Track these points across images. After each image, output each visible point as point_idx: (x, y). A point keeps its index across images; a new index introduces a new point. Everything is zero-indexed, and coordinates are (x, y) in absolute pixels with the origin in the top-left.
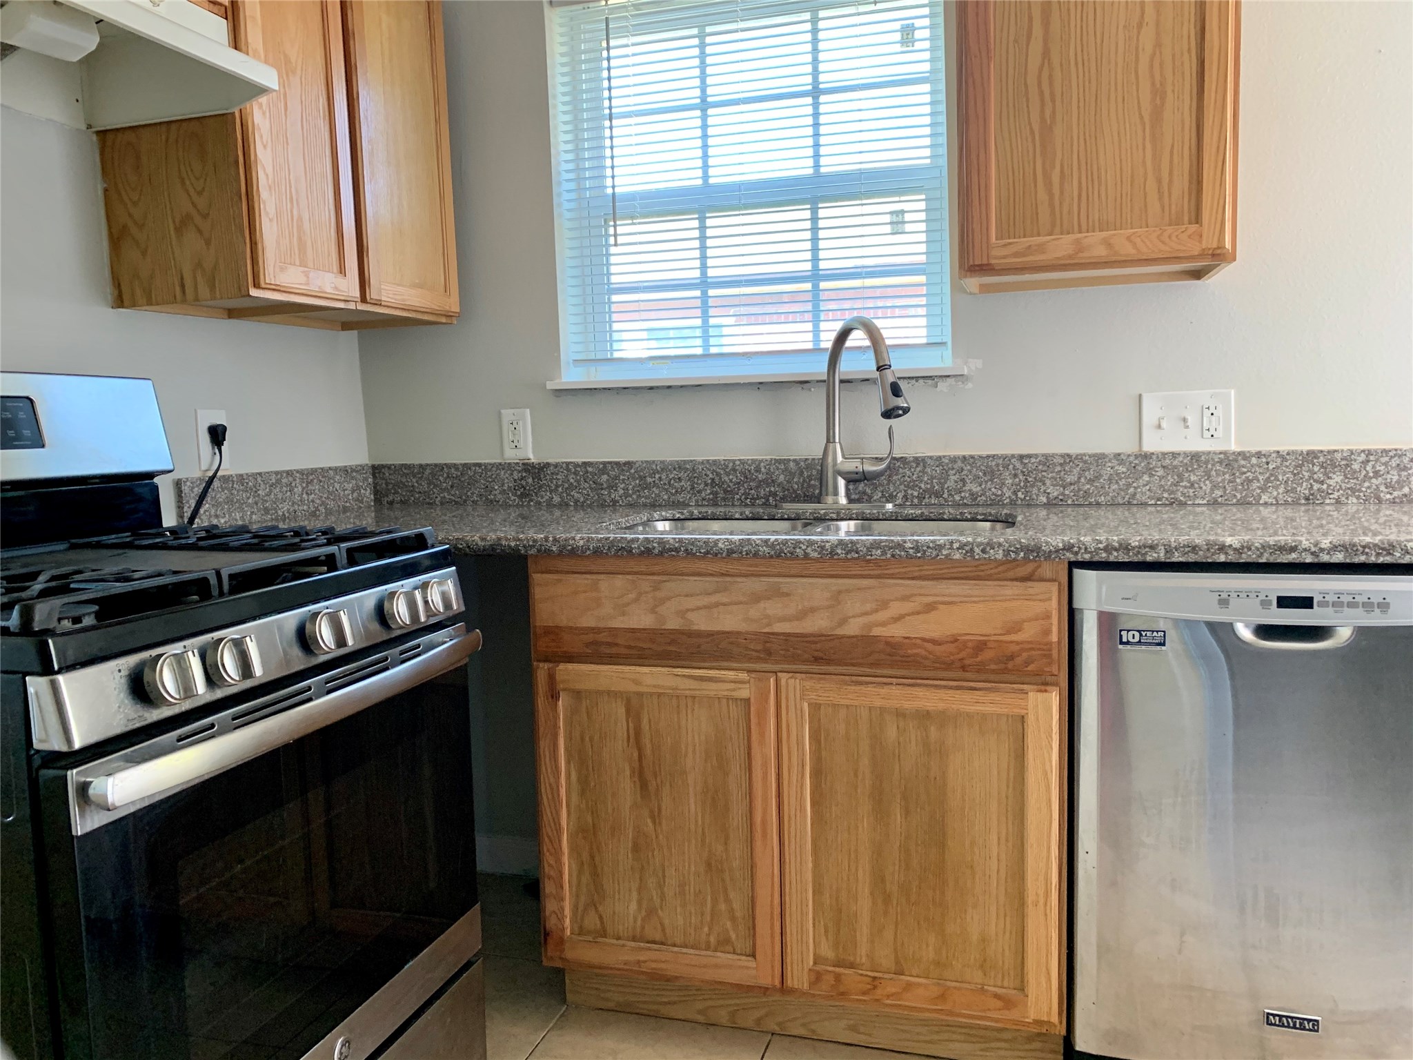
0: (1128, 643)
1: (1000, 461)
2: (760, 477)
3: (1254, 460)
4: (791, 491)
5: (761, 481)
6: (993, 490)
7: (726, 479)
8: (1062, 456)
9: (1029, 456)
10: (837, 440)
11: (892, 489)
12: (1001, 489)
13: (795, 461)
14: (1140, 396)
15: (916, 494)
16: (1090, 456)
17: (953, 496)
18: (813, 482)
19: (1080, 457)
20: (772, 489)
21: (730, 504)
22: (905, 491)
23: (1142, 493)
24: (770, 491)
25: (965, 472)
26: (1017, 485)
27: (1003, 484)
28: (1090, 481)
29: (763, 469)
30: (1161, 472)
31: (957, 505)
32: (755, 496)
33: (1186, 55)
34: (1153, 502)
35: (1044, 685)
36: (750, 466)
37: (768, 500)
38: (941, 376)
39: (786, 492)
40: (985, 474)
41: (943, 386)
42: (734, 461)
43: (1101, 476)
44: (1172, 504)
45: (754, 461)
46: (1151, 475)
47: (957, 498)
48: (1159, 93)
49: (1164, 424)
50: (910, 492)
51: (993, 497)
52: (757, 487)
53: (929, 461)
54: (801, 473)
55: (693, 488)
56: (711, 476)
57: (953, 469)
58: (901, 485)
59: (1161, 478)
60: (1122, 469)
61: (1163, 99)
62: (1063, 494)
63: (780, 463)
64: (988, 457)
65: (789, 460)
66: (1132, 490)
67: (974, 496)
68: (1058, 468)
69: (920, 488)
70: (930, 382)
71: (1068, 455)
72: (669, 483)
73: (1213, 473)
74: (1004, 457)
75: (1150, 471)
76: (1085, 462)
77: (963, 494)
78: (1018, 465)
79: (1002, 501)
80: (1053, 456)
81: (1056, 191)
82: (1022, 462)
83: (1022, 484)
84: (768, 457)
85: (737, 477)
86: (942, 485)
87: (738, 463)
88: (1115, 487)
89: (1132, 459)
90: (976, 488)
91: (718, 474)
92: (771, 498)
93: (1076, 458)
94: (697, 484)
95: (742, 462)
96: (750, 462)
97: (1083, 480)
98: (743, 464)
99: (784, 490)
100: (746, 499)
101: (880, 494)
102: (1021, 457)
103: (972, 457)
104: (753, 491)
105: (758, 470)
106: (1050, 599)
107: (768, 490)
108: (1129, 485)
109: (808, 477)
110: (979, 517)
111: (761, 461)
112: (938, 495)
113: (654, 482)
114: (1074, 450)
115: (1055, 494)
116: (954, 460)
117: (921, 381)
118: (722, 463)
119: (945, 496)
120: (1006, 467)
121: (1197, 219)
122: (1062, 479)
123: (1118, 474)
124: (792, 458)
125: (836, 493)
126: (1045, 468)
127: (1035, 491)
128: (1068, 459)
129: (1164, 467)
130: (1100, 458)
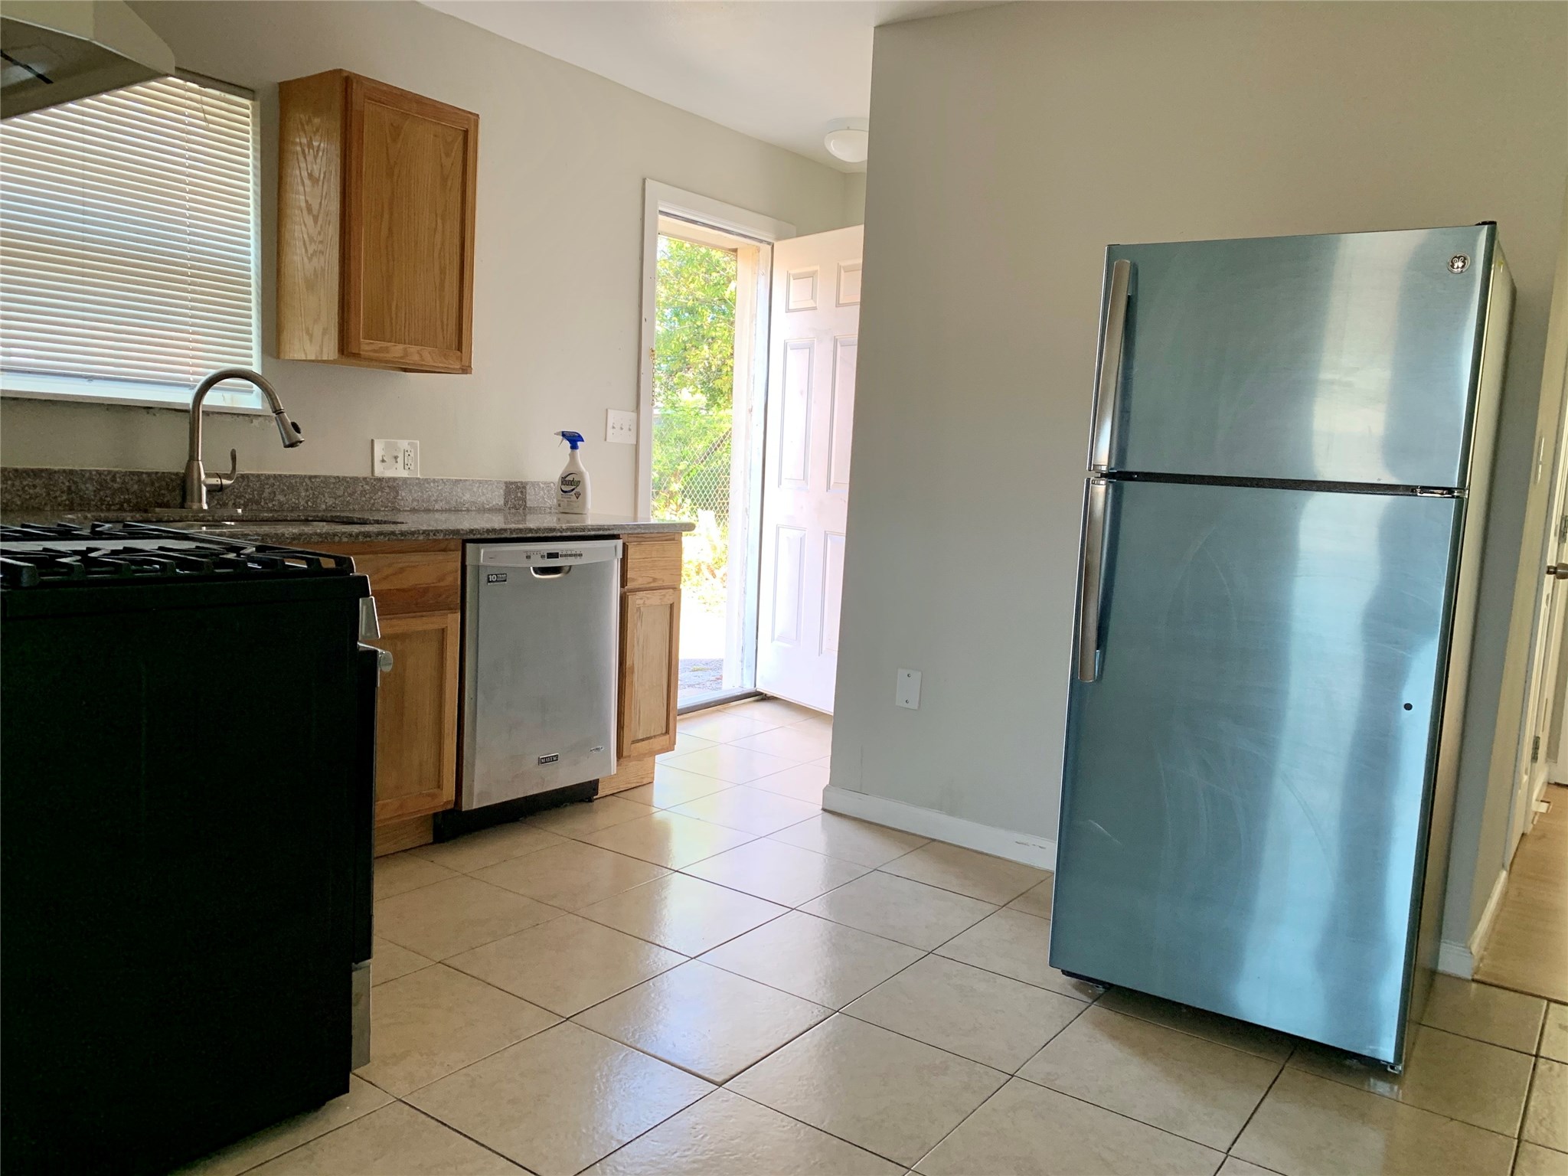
0: (492, 581)
1: (298, 480)
2: (116, 486)
3: (432, 484)
4: (144, 498)
5: (116, 490)
6: (293, 500)
7: (83, 487)
8: (335, 478)
9: (315, 477)
10: (200, 459)
11: (225, 498)
12: (298, 499)
13: (146, 473)
14: (372, 441)
15: (242, 502)
16: (350, 478)
17: (267, 503)
18: (163, 492)
19: (344, 478)
20: (127, 497)
21: (86, 509)
22: (235, 500)
23: (378, 503)
24: (125, 498)
25: (275, 487)
26: (308, 497)
27: (299, 495)
28: (350, 495)
29: (118, 480)
30: (387, 490)
31: (270, 510)
32: (111, 503)
33: (455, 256)
34: (383, 509)
35: (451, 609)
36: (106, 476)
37: (122, 506)
38: (255, 415)
39: (139, 500)
40: (288, 488)
41: (256, 422)
42: (90, 471)
43: (356, 492)
44: (393, 510)
45: (109, 472)
46: (382, 492)
47: (270, 505)
48: (442, 271)
49: (385, 459)
50: (238, 500)
51: (293, 505)
52: (113, 494)
53: (251, 478)
54: (153, 484)
55: (48, 494)
56: (67, 484)
57: (267, 484)
58: (231, 495)
59: (388, 493)
60: (367, 487)
61: (445, 273)
62: (335, 503)
63: (134, 475)
64: (290, 476)
65: (143, 473)
66: (373, 501)
67: (281, 504)
68: (332, 486)
69: (245, 497)
70: (247, 418)
71: (338, 477)
72: (23, 488)
73: (413, 491)
74: (300, 477)
75: (382, 489)
76: (348, 482)
77: (274, 503)
78: (308, 482)
79: (299, 508)
80: (330, 477)
81: (394, 316)
82: (311, 481)
83: (311, 496)
84: (124, 470)
85: (94, 485)
86: (260, 495)
87: (94, 473)
88: (364, 499)
89: (372, 481)
90: (282, 498)
91: (75, 483)
92: (125, 505)
93: (343, 479)
94: (53, 490)
95: (99, 473)
96: (106, 473)
97: (346, 494)
98: (100, 475)
99: (137, 497)
100: (102, 504)
101: (216, 502)
102: (310, 477)
103: (280, 475)
104: (109, 499)
105: (114, 480)
106: (457, 561)
107: (122, 497)
108: (371, 498)
109: (159, 487)
110: (310, 519)
111: (117, 472)
112: (258, 503)
113: (6, 488)
114: (341, 474)
115: (330, 503)
116: (268, 477)
117: (241, 417)
118: (79, 472)
119: (262, 504)
120: (301, 483)
121: (459, 348)
122: (335, 493)
123: (365, 491)
124: (144, 471)
125: (200, 500)
126: (325, 485)
127: (319, 501)
128: (339, 480)
129: (388, 486)
130: (356, 480)
